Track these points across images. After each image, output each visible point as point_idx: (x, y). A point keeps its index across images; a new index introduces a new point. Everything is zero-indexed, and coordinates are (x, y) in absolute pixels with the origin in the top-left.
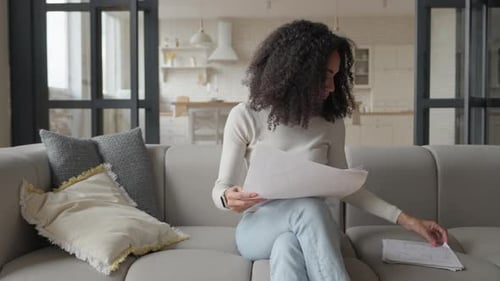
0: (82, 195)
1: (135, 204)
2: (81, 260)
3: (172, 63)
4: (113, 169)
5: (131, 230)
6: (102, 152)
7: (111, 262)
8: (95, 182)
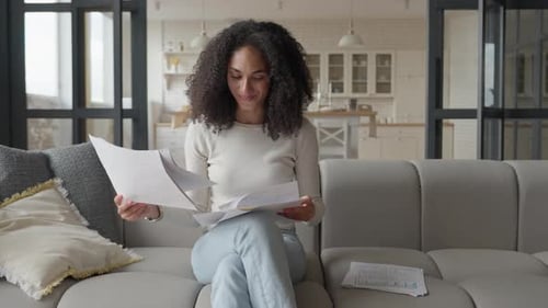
0: (23, 213)
1: (86, 223)
2: (10, 284)
3: (176, 69)
4: (64, 185)
5: (72, 251)
6: (52, 166)
7: (43, 285)
8: (41, 199)
